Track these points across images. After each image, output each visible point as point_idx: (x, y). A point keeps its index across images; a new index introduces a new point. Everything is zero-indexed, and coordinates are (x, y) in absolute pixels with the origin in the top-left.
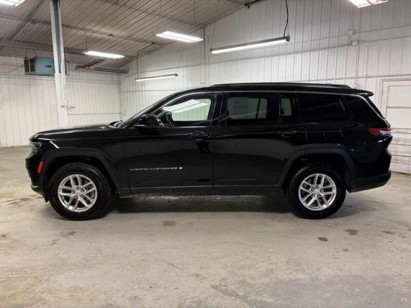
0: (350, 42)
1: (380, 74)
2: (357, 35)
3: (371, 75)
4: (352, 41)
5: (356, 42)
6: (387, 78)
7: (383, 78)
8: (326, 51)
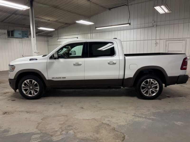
0: (153, 26)
1: (165, 38)
2: (156, 23)
3: (162, 39)
4: (154, 25)
5: (156, 26)
6: (167, 40)
7: (166, 40)
8: (144, 29)
